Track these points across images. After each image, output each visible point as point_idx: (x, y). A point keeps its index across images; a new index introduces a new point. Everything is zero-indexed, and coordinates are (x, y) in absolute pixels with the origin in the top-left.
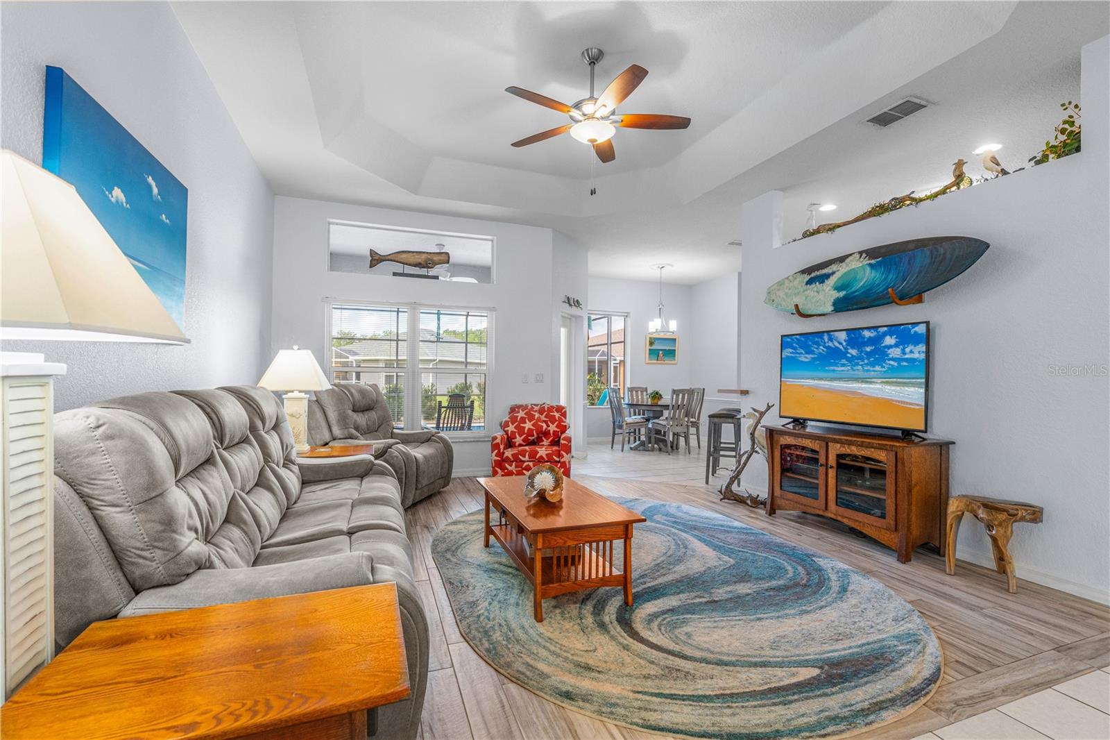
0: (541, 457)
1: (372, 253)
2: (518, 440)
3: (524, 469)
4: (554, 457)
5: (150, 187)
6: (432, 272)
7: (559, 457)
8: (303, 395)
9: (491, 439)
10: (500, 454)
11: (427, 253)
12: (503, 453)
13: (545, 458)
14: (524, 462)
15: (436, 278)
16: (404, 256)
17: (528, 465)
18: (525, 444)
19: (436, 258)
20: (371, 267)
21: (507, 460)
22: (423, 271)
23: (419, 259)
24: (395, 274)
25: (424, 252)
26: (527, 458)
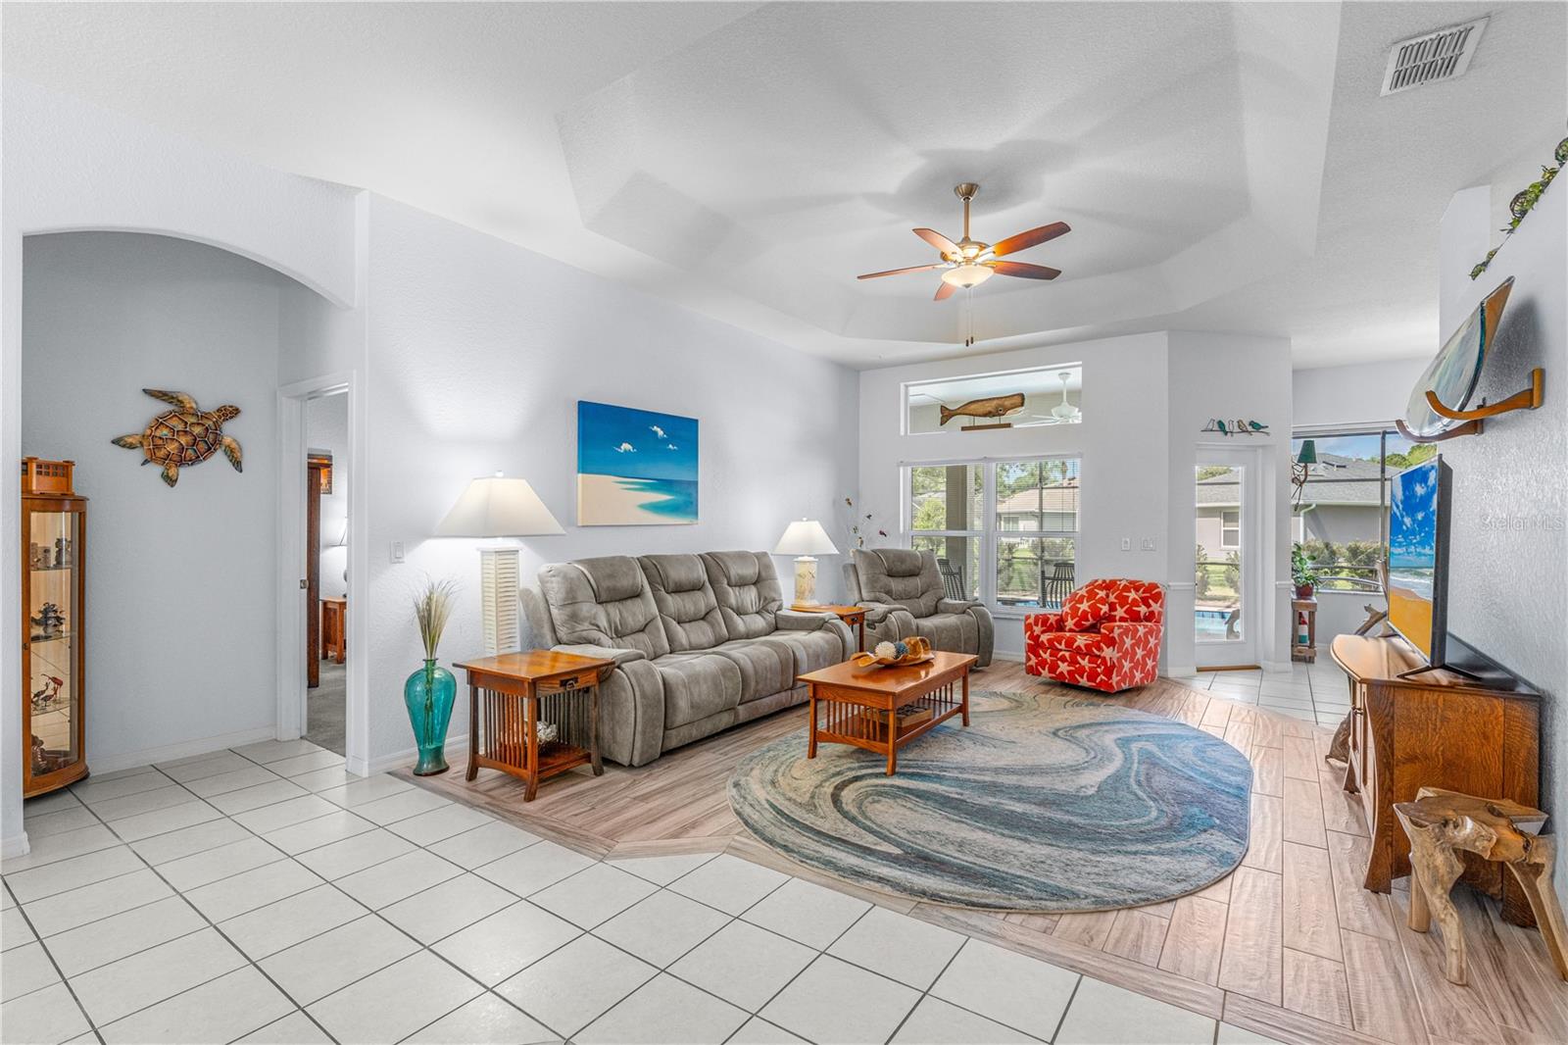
0: (1079, 647)
1: (943, 409)
2: (1070, 623)
3: (1058, 659)
4: (1094, 649)
5: (656, 433)
6: (1004, 420)
7: (1099, 651)
8: (812, 559)
9: (1023, 618)
10: (1035, 638)
11: (998, 398)
12: (1039, 636)
13: (1083, 648)
14: (1061, 650)
15: (1008, 425)
16: (973, 406)
17: (1064, 655)
18: (1077, 629)
19: (1007, 403)
20: (941, 424)
21: (1041, 645)
22: (995, 421)
23: (990, 406)
24: (963, 429)
25: (994, 399)
26: (1063, 647)
